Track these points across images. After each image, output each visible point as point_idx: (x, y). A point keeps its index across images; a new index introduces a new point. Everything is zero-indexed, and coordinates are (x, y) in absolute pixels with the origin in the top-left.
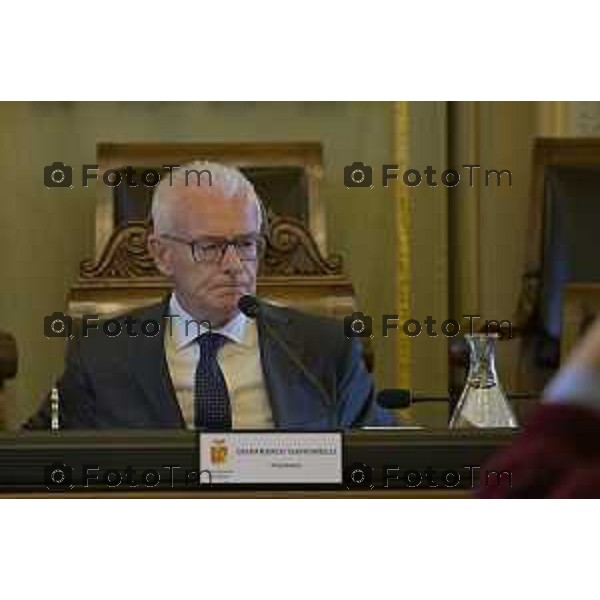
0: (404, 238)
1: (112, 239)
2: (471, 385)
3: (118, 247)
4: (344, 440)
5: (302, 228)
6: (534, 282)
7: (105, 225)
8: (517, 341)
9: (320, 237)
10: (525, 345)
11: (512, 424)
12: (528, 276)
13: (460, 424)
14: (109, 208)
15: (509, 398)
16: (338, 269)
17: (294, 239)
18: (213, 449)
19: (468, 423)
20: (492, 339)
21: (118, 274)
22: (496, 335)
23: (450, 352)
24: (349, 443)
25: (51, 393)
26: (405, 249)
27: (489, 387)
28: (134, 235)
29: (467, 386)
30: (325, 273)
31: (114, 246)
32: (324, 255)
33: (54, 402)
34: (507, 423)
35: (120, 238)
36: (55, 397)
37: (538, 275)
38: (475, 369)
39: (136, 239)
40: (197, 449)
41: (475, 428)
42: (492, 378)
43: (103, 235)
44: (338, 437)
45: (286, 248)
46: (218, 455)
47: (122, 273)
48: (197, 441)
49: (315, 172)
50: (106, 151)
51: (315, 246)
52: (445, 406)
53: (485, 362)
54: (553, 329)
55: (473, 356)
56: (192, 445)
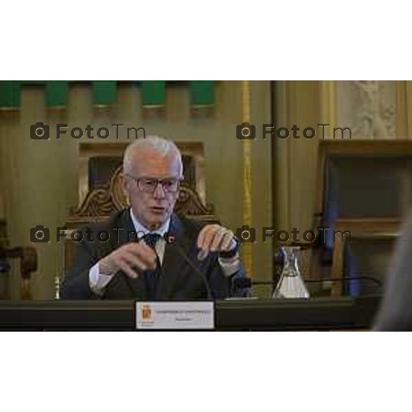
0: (247, 194)
1: (88, 195)
2: (284, 275)
3: (92, 199)
4: (215, 305)
5: (192, 189)
6: (319, 218)
7: (84, 188)
8: (309, 251)
9: (202, 195)
10: (314, 253)
11: (306, 296)
12: (316, 215)
13: (278, 297)
14: (87, 179)
15: (305, 282)
16: (212, 212)
17: (187, 196)
18: (144, 311)
19: (282, 296)
20: (297, 250)
21: (91, 215)
22: (298, 248)
23: (274, 257)
24: (217, 307)
25: (55, 280)
26: (248, 201)
27: (294, 276)
28: (100, 193)
29: (282, 275)
30: (204, 214)
31: (89, 199)
32: (204, 204)
33: (57, 284)
34: (304, 295)
35: (91, 195)
36: (58, 282)
37: (321, 215)
38: (287, 266)
39: (101, 196)
40: (135, 310)
41: (286, 299)
42: (296, 270)
43: (83, 194)
44: (211, 304)
45: (184, 200)
46: (146, 314)
47: (93, 214)
48: (135, 306)
49: (199, 159)
50: (85, 148)
51: (199, 199)
52: (270, 287)
53: (292, 262)
54: (330, 244)
55: (286, 260)
56: (131, 308)
